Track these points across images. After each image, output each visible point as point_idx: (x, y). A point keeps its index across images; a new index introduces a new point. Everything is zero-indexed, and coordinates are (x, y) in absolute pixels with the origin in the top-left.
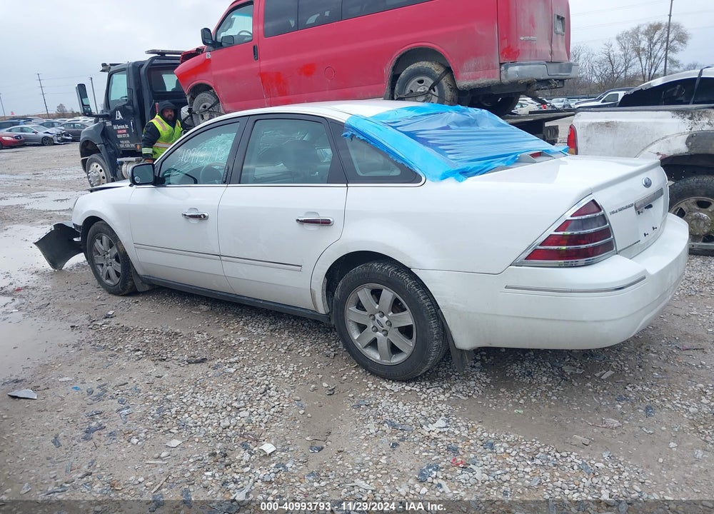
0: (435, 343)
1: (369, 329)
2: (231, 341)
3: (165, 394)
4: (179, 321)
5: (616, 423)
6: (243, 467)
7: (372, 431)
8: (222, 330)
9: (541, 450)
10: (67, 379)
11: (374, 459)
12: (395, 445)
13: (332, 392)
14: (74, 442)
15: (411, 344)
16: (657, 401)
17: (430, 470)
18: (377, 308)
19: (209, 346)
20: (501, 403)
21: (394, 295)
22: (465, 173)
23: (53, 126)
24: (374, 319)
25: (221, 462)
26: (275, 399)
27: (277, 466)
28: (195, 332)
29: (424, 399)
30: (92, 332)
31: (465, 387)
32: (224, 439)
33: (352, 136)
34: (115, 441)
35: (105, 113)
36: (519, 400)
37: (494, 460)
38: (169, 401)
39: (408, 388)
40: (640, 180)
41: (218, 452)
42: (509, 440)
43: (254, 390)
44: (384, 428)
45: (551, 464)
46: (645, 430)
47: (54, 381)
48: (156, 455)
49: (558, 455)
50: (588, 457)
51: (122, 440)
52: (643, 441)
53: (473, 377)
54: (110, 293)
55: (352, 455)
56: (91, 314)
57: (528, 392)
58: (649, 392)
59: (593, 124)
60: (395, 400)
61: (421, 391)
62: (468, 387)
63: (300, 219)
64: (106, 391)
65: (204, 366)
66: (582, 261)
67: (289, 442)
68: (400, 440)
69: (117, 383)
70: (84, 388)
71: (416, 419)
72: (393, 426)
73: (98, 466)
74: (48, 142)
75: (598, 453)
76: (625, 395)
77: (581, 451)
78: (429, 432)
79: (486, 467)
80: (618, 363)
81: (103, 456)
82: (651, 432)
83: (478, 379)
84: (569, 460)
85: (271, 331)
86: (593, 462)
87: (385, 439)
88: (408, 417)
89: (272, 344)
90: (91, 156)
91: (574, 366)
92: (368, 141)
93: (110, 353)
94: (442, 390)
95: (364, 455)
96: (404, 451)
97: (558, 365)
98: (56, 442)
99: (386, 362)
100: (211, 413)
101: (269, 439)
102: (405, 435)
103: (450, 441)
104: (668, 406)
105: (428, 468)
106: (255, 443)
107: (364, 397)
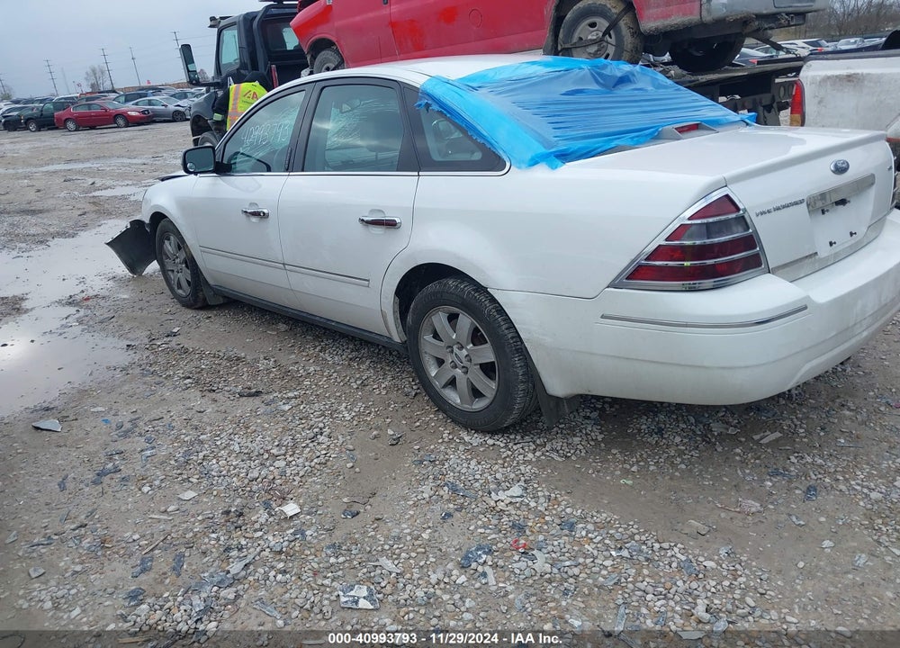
0: (521, 387)
1: (447, 365)
2: (298, 371)
3: (199, 434)
4: (248, 343)
5: (755, 506)
6: (256, 531)
7: (426, 495)
8: (293, 356)
9: (637, 537)
10: (100, 409)
11: (415, 532)
12: (449, 515)
13: (396, 441)
14: (82, 486)
15: (494, 385)
16: (827, 480)
17: (479, 553)
18: (454, 337)
19: (272, 375)
20: (607, 468)
21: (472, 323)
22: (565, 157)
23: (186, 97)
24: (452, 352)
25: (233, 522)
26: (324, 446)
27: (294, 534)
28: (262, 356)
29: (505, 458)
30: (147, 353)
31: (565, 444)
32: (246, 495)
33: (428, 106)
34: (125, 488)
35: (216, 81)
36: (632, 466)
37: (568, 546)
38: (202, 442)
39: (491, 442)
40: (828, 163)
41: (233, 510)
42: (598, 520)
43: (303, 434)
44: (442, 493)
45: (641, 558)
46: (794, 519)
47: (86, 411)
48: (163, 509)
49: (657, 546)
50: (697, 552)
51: (133, 488)
52: (786, 534)
53: (581, 431)
54: (183, 306)
55: (390, 524)
56: (153, 332)
57: (649, 455)
58: (821, 466)
59: (829, 78)
60: (469, 457)
61: (506, 446)
62: (568, 444)
63: (366, 219)
64: (136, 427)
65: (257, 401)
66: (709, 283)
67: (320, 503)
68: (456, 510)
69: (152, 418)
70: (114, 421)
71: (487, 482)
72: (454, 490)
73: (97, 516)
74: (179, 117)
75: (716, 546)
76: (784, 469)
77: (691, 543)
78: (496, 502)
79: (553, 555)
80: (793, 422)
81: (106, 504)
82: (802, 523)
83: (587, 434)
84: (669, 554)
85: (351, 359)
86: (701, 559)
87: (437, 507)
88: (477, 480)
89: (346, 376)
90: (204, 135)
91: (727, 423)
92: (446, 112)
93: (158, 379)
94: (533, 447)
95: (404, 526)
96: (456, 524)
97: (704, 420)
98: (62, 486)
99: (467, 407)
100: (243, 461)
101: (296, 499)
102: (466, 504)
103: (519, 516)
104: (843, 487)
105: (478, 549)
106: (279, 502)
107: (432, 451)
